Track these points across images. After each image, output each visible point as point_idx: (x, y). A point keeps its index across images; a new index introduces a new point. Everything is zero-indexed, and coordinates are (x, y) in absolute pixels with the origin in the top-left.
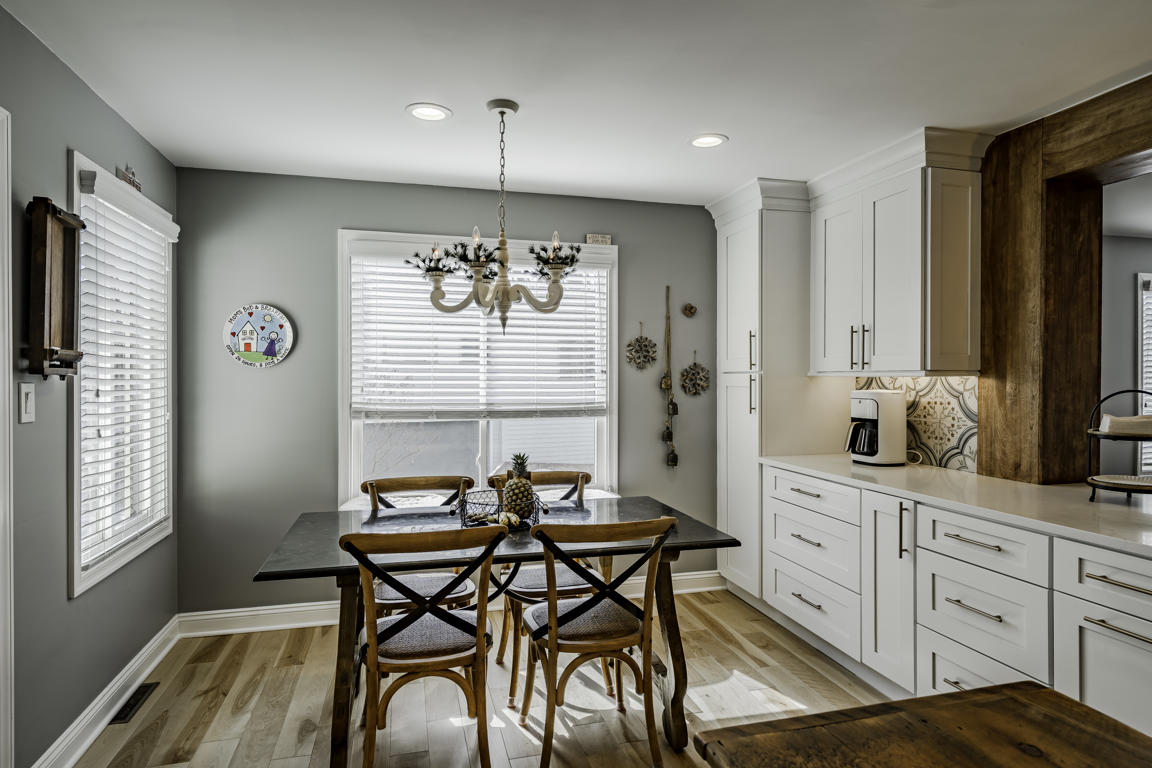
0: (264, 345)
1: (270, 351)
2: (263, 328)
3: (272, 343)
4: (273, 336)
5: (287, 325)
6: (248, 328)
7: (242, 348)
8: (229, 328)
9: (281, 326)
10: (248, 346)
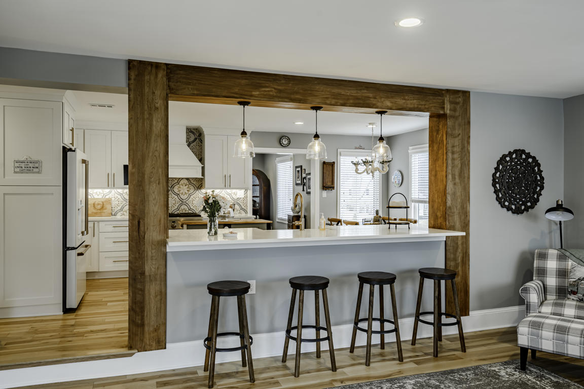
0: (398, 181)
7: (395, 183)
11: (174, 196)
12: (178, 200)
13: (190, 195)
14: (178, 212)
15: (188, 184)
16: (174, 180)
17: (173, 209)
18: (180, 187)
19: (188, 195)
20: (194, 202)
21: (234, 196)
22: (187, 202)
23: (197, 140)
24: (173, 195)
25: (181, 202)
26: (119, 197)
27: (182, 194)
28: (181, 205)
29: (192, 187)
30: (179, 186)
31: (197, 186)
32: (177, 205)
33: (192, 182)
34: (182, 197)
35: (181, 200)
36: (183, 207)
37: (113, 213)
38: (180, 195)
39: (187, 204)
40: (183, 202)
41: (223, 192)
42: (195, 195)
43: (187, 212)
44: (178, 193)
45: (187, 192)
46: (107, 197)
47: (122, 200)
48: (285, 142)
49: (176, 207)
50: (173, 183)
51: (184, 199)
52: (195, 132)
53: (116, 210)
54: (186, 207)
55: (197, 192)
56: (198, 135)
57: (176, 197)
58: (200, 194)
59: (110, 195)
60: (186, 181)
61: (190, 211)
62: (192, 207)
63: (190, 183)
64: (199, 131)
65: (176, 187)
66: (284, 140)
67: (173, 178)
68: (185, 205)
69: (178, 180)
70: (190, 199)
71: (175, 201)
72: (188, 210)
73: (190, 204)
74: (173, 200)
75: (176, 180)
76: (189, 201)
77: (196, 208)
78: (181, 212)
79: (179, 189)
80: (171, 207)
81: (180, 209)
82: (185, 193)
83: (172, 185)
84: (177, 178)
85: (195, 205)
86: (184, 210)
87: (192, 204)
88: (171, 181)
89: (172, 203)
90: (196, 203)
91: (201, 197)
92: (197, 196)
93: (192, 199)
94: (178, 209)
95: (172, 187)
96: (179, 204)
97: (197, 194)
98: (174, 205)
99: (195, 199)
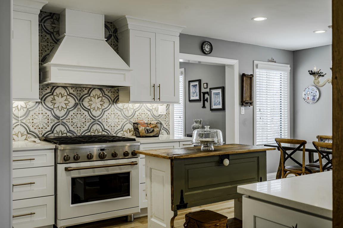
0: (312, 97)
1: (314, 99)
2: (312, 92)
3: (314, 96)
4: (314, 95)
5: (318, 91)
6: (308, 93)
7: (307, 99)
8: (304, 93)
9: (316, 92)
10: (308, 98)
11: (84, 112)
12: (89, 117)
13: (104, 111)
14: (89, 134)
15: (101, 95)
16: (84, 89)
17: (82, 131)
18: (91, 100)
19: (101, 110)
20: (109, 120)
21: (156, 114)
22: (100, 120)
23: (113, 37)
24: (82, 110)
25: (92, 120)
27: (94, 109)
28: (92, 124)
29: (106, 100)
30: (89, 98)
31: (113, 99)
32: (88, 124)
33: (106, 93)
34: (94, 113)
35: (93, 117)
36: (95, 127)
38: (92, 110)
39: (100, 124)
40: (95, 121)
41: (143, 107)
42: (110, 110)
43: (100, 134)
44: (89, 108)
45: (100, 107)
48: (207, 48)
49: (86, 128)
50: (82, 94)
51: (96, 116)
52: (109, 26)
54: (99, 127)
55: (113, 107)
56: (113, 30)
57: (86, 113)
58: (116, 110)
60: (98, 92)
61: (104, 133)
62: (106, 127)
63: (104, 95)
64: (114, 26)
65: (87, 100)
66: (206, 47)
67: (82, 87)
68: (97, 124)
69: (89, 91)
70: (104, 116)
71: (85, 119)
72: (101, 131)
73: (104, 123)
74: (82, 117)
75: (86, 89)
76: (102, 118)
77: (111, 128)
78: (93, 134)
79: (90, 102)
80: (80, 127)
81: (92, 129)
82: (98, 108)
83: (81, 96)
84: (87, 88)
85: (110, 124)
86: (96, 131)
87: (106, 123)
88: (80, 91)
89: (81, 122)
90: (111, 122)
91: (117, 113)
92: (113, 113)
93: (107, 116)
94: (89, 130)
95: (81, 99)
96: (90, 122)
97: (113, 110)
98: (83, 125)
99: (110, 117)
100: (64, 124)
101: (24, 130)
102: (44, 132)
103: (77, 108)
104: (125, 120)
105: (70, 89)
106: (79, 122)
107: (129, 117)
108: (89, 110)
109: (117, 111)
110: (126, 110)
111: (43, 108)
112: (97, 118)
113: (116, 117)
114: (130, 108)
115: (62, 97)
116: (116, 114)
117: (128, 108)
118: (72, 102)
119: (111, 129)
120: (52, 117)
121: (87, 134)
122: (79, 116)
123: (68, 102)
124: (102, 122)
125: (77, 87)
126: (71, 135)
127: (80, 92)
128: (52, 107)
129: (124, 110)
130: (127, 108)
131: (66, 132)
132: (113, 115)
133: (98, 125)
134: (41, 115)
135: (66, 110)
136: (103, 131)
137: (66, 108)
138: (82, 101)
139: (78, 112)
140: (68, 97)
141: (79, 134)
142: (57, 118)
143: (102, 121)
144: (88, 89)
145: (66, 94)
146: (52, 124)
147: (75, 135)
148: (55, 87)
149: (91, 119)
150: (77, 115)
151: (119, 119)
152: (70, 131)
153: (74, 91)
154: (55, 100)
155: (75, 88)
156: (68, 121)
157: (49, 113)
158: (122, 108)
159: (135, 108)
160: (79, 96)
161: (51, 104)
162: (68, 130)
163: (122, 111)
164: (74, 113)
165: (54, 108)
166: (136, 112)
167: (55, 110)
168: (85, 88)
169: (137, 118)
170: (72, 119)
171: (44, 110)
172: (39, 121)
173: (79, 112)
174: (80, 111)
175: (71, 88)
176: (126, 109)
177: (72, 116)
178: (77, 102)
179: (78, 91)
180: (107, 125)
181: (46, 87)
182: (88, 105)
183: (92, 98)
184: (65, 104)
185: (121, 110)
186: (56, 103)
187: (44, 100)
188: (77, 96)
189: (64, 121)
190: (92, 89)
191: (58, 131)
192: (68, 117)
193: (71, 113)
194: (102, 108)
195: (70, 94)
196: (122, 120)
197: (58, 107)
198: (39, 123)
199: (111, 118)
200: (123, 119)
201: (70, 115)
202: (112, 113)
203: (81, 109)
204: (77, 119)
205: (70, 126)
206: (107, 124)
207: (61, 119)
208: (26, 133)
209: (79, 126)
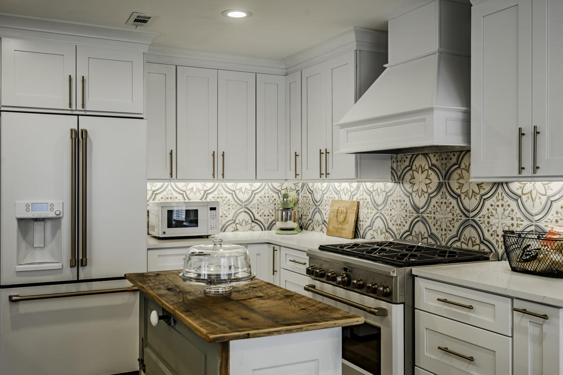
11: (451, 200)
12: (458, 211)
13: (483, 200)
14: (458, 244)
16: (451, 155)
17: (448, 237)
18: (461, 177)
19: (478, 197)
20: (493, 220)
22: (477, 219)
24: (449, 197)
25: (464, 218)
26: (368, 198)
28: (464, 225)
30: (459, 171)
32: (457, 225)
34: (466, 202)
35: (465, 211)
36: (469, 232)
37: (362, 232)
39: (476, 226)
40: (467, 219)
43: (476, 248)
44: (458, 192)
45: (477, 190)
46: (355, 199)
47: (371, 206)
49: (454, 232)
50: (449, 165)
51: (470, 209)
53: (365, 227)
54: (474, 233)
57: (454, 202)
58: (506, 198)
59: (358, 194)
61: (483, 247)
62: (487, 235)
65: (455, 176)
67: (448, 152)
68: (473, 226)
69: (459, 156)
70: (484, 212)
71: (453, 214)
72: (478, 242)
73: (483, 226)
74: (449, 209)
75: (454, 155)
76: (480, 215)
77: (497, 238)
78: (464, 246)
79: (460, 181)
80: (446, 230)
81: (463, 236)
82: (473, 192)
83: (447, 169)
84: (456, 152)
85: (494, 228)
86: (470, 242)
87: (487, 225)
88: (446, 159)
89: (447, 220)
90: (497, 225)
91: (509, 206)
92: (500, 203)
93: (488, 210)
94: (458, 236)
95: (447, 176)
96: (461, 221)
97: (500, 197)
98: (450, 226)
99: (494, 212)
100: (424, 221)
101: (383, 226)
102: (402, 231)
103: (441, 193)
104: (526, 223)
105: (431, 156)
106: (444, 219)
107: (536, 215)
108: (459, 196)
109: (508, 200)
110: (528, 197)
111: (401, 193)
112: (472, 214)
113: (506, 213)
114: (538, 192)
115: (422, 172)
116: (507, 208)
117: (534, 193)
118: (435, 181)
119: (497, 241)
120: (411, 208)
121: (455, 245)
122: (444, 206)
123: (429, 181)
124: (479, 223)
125: (441, 153)
126: (433, 242)
127: (446, 161)
128: (410, 190)
129: (524, 198)
130: (531, 192)
131: (426, 235)
132: (500, 209)
133: (472, 229)
134: (399, 204)
135: (426, 195)
136: (482, 242)
137: (427, 193)
138: (449, 179)
139: (442, 200)
140: (430, 172)
141: (444, 244)
142: (416, 209)
143: (479, 221)
144: (457, 154)
145: (427, 167)
146: (411, 220)
147: (439, 243)
148: (415, 156)
149: (461, 214)
150: (442, 205)
151: (512, 219)
152: (432, 236)
153: (437, 160)
154: (414, 178)
155: (439, 154)
156: (429, 215)
157: (407, 199)
158: (519, 192)
159: (549, 193)
160: (445, 170)
161: (410, 185)
162: (430, 233)
163: (519, 200)
164: (437, 203)
165: (413, 192)
166: (554, 204)
167: (414, 194)
168: (452, 153)
169: (557, 221)
170: (434, 213)
171: (403, 195)
172: (397, 213)
173: (445, 200)
174: (446, 198)
175: (433, 155)
176: (529, 195)
177: (434, 206)
178: (441, 180)
179: (442, 159)
180: (488, 231)
181: (404, 157)
182: (457, 185)
183: (463, 171)
184: (426, 184)
185: (517, 198)
186: (415, 184)
187: (403, 180)
188: (441, 169)
189: (425, 215)
190: (464, 153)
191: (417, 232)
192: (430, 209)
193: (434, 201)
194: (480, 191)
195: (432, 167)
196: (520, 222)
197: (418, 190)
198: (396, 216)
199: (496, 216)
200: (522, 221)
201: (431, 206)
202: (497, 203)
203: (447, 194)
204: (440, 213)
205: (432, 225)
206: (490, 228)
207: (421, 211)
208: (384, 231)
209: (444, 227)
